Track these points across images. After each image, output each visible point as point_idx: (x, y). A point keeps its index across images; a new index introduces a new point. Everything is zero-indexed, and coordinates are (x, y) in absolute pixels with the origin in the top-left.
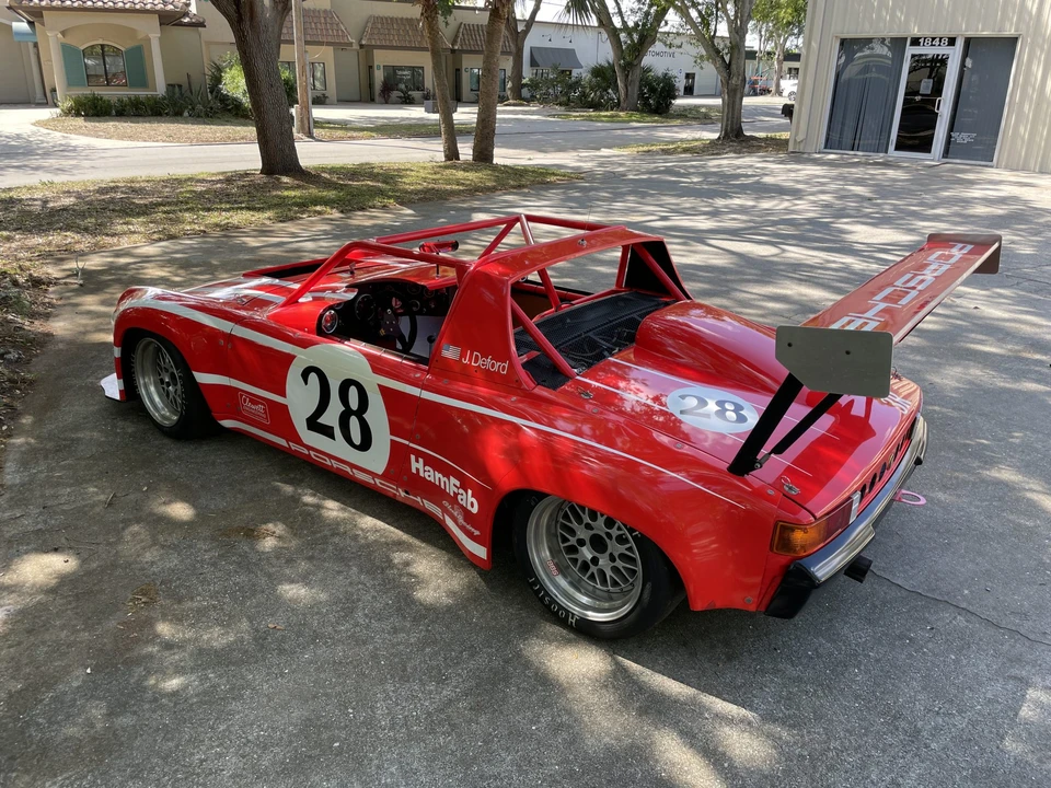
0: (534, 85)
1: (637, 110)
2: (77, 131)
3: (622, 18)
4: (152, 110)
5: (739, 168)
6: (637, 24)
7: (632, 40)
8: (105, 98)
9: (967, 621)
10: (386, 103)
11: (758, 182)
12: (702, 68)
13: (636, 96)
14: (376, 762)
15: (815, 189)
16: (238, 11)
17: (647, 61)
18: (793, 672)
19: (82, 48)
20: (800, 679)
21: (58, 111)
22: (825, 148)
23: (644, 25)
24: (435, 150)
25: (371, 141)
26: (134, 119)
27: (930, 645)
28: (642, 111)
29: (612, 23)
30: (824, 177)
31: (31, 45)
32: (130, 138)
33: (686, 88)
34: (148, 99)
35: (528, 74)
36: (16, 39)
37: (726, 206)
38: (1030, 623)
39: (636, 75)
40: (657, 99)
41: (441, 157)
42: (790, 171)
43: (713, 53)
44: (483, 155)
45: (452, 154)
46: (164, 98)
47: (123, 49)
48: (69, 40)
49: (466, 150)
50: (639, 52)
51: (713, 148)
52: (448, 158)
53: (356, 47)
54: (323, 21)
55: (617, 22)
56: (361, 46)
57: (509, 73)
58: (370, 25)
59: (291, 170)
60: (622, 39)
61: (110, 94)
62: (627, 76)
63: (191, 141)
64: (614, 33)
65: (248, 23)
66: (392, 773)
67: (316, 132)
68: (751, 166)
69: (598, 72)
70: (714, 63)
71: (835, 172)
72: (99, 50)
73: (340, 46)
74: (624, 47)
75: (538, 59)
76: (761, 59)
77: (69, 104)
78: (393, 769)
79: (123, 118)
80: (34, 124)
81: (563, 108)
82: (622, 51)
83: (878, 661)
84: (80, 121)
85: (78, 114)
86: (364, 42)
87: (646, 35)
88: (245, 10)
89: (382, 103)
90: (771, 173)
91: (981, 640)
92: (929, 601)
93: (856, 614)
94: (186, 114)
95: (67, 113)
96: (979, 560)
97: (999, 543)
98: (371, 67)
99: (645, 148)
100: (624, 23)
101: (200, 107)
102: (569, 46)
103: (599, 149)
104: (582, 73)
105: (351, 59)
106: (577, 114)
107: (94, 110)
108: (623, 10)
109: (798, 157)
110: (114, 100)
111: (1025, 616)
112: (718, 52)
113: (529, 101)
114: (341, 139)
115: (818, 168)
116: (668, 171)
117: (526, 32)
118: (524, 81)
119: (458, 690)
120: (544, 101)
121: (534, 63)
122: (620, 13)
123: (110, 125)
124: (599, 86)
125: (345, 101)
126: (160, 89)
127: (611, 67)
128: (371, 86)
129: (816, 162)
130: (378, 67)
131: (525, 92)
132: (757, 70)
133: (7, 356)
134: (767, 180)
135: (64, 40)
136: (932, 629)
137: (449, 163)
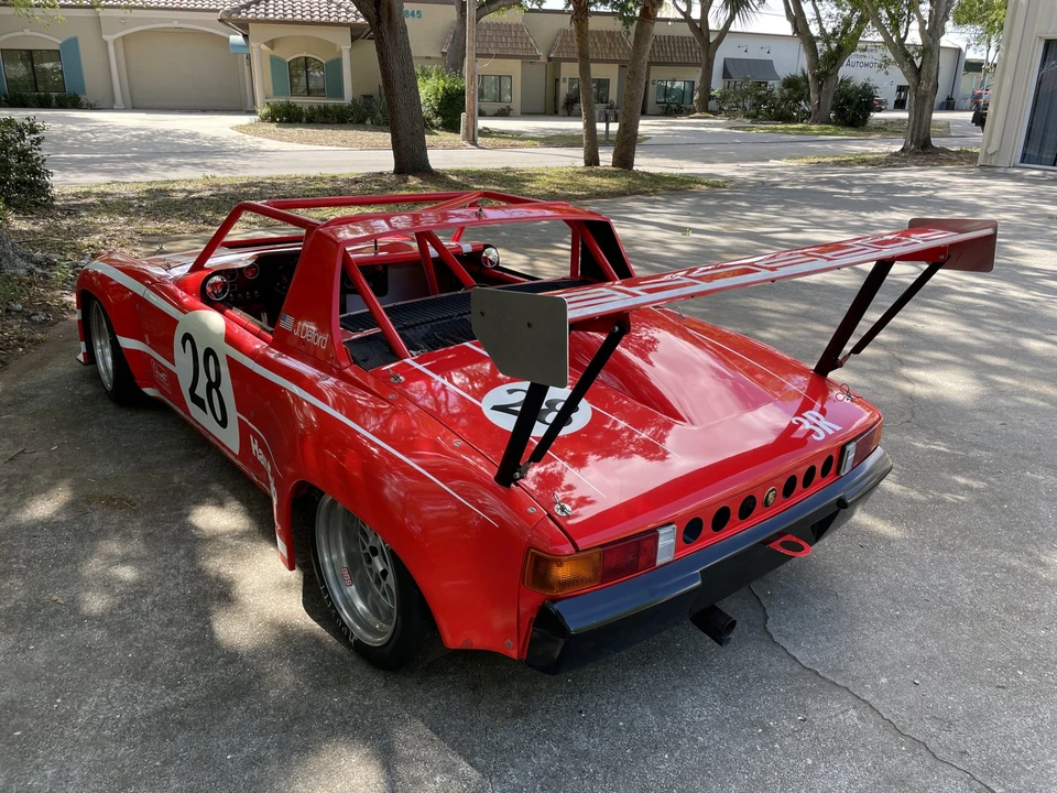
0: (724, 97)
1: (828, 122)
2: (266, 135)
3: (821, 25)
4: (338, 117)
5: (916, 181)
6: (835, 33)
7: (830, 48)
8: (298, 105)
9: (859, 719)
10: (569, 115)
11: (930, 196)
12: (887, 73)
13: (829, 107)
14: (40, 760)
15: (1000, 206)
16: (377, 13)
17: (844, 72)
18: (582, 742)
19: (288, 60)
20: (586, 755)
21: (257, 117)
22: (1022, 161)
23: (844, 33)
24: (575, 158)
25: (533, 150)
26: (320, 126)
27: (788, 741)
28: (836, 124)
29: (808, 31)
30: (1014, 193)
31: (245, 56)
32: (310, 142)
33: (896, 102)
34: (335, 107)
35: (717, 85)
36: (232, 50)
37: (881, 222)
38: (951, 736)
39: (830, 87)
40: (853, 110)
41: (581, 163)
42: (976, 186)
43: (901, 57)
44: (624, 161)
45: (592, 160)
46: (350, 107)
47: (324, 62)
48: (277, 52)
49: (606, 157)
50: (836, 60)
51: (891, 161)
52: (588, 163)
53: (543, 59)
54: (513, 34)
55: (814, 30)
56: (549, 59)
57: (697, 85)
58: (559, 38)
59: (419, 171)
60: (818, 48)
61: (304, 102)
62: (821, 86)
63: (362, 147)
64: (810, 42)
65: (386, 25)
66: (45, 776)
67: (480, 140)
68: (931, 180)
69: (791, 83)
70: (902, 67)
71: (1032, 189)
72: (303, 60)
73: (528, 59)
74: (820, 55)
75: (731, 71)
76: (987, 71)
77: (266, 110)
78: (49, 773)
79: (311, 125)
80: (232, 128)
81: (749, 121)
82: (818, 61)
83: (703, 748)
84: (273, 126)
85: (273, 121)
86: (552, 55)
87: (844, 44)
88: (384, 11)
89: (564, 116)
90: (952, 187)
91: (864, 745)
92: (823, 683)
93: (713, 685)
94: (368, 122)
95: (264, 118)
96: (929, 642)
97: (972, 625)
98: (557, 80)
99: (816, 160)
100: (823, 30)
101: (379, 115)
102: (768, 57)
103: (767, 160)
104: (775, 85)
105: (539, 74)
106: (763, 126)
107: (286, 116)
108: (822, 16)
109: (990, 170)
110: (305, 108)
111: (947, 723)
112: (907, 55)
113: (715, 113)
114: (504, 146)
115: (1012, 184)
116: (830, 182)
117: (719, 41)
118: (712, 93)
119: (182, 699)
120: (730, 114)
121: (726, 74)
122: (819, 20)
123: (296, 131)
124: (790, 98)
125: (528, 113)
126: (348, 98)
127: (805, 78)
128: (556, 98)
129: (1014, 178)
130: (564, 79)
131: (712, 104)
132: (983, 83)
133: (33, 317)
134: (942, 194)
135: (272, 52)
136: (804, 720)
137: (589, 168)
